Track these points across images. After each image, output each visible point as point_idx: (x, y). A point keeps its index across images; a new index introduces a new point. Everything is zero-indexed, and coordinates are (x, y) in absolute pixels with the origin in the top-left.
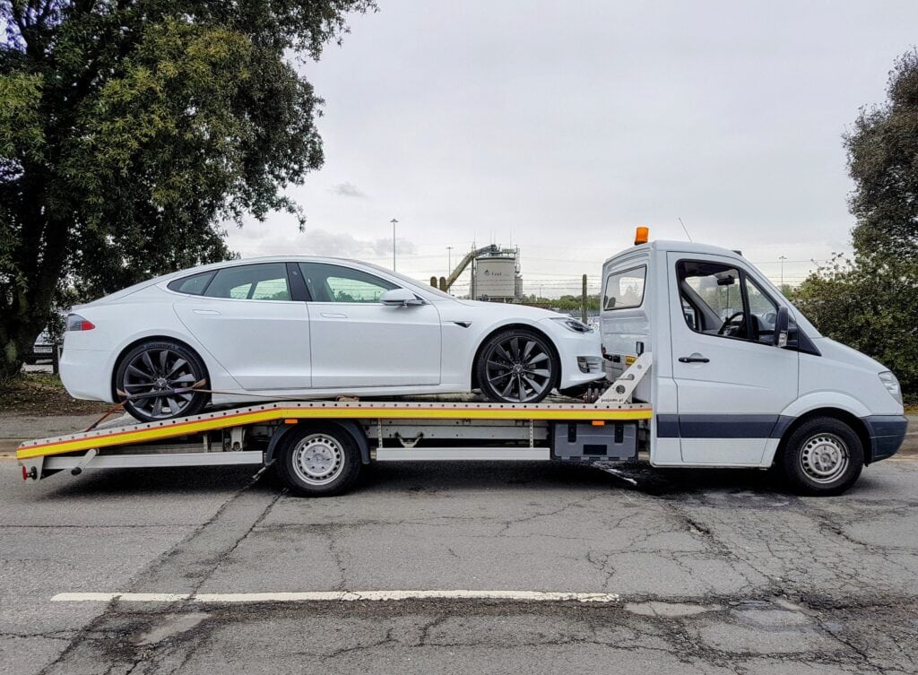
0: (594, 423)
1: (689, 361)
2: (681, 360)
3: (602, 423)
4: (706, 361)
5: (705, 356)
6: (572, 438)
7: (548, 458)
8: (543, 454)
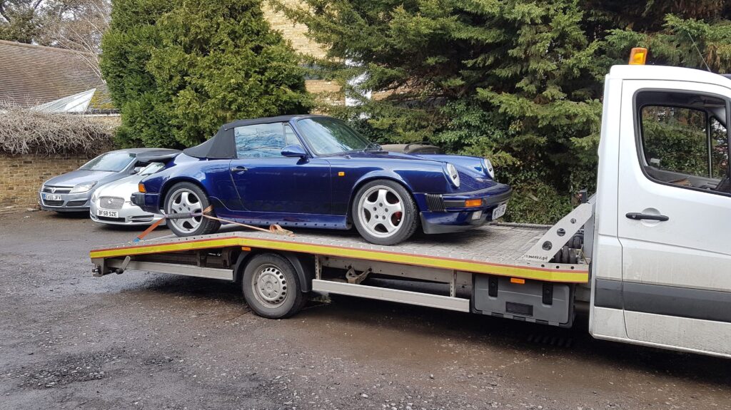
0: (512, 280)
1: (638, 217)
2: (629, 216)
3: (523, 282)
4: (664, 219)
5: (663, 213)
6: (493, 293)
7: (468, 311)
8: (462, 305)
